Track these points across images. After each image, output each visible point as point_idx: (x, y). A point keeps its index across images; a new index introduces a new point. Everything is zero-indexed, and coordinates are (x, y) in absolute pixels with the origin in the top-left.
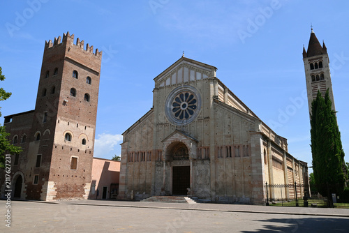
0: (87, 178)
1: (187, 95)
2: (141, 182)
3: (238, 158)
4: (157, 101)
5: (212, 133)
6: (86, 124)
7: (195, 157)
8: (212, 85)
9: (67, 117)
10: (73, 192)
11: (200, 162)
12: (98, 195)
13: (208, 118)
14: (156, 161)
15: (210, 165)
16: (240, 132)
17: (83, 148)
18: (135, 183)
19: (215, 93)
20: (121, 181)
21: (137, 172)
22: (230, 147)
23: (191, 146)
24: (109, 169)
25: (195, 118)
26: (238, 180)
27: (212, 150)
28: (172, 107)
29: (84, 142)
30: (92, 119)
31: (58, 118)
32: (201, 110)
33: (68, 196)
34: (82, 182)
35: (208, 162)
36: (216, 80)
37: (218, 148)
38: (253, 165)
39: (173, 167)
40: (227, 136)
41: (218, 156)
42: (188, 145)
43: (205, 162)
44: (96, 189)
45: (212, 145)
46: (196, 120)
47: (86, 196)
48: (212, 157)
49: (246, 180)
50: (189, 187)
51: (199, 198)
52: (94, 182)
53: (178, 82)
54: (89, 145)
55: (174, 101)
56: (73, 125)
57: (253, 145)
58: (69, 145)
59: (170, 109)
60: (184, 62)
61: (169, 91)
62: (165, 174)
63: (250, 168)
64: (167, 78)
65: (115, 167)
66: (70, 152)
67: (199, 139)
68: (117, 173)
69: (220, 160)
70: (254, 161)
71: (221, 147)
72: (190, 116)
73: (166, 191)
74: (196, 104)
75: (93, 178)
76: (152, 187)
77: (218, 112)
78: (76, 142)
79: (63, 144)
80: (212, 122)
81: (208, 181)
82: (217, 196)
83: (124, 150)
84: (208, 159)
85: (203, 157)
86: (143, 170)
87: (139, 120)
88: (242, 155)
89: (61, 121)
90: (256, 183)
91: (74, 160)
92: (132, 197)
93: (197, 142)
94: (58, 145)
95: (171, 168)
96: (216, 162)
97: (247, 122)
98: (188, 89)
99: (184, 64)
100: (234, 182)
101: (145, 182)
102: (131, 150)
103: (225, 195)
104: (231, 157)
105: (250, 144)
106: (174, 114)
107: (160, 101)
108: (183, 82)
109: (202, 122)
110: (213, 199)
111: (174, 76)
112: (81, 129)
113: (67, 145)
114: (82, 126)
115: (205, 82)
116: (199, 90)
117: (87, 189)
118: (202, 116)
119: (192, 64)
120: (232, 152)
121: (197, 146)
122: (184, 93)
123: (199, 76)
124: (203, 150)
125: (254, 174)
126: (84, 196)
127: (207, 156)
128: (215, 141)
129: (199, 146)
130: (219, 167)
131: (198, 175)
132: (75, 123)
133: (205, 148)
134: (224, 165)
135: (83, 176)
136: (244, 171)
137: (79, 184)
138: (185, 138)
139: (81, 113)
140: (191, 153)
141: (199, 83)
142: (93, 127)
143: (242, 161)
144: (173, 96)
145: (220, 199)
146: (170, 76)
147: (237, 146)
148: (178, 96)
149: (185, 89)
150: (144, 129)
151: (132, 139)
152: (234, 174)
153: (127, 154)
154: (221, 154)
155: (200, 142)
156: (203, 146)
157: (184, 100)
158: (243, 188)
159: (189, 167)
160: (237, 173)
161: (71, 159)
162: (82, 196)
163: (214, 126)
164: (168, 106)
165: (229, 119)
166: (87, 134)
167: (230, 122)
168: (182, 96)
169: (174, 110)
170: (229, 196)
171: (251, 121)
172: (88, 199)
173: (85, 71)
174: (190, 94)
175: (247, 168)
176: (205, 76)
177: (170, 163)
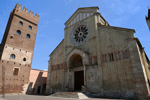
0: (25, 81)
1: (82, 28)
2: (57, 83)
3: (120, 61)
4: (66, 35)
5: (98, 46)
6: (26, 50)
7: (88, 64)
8: (96, 17)
9: (13, 45)
10: (14, 89)
11: (91, 67)
12: (34, 91)
13: (95, 37)
14: (65, 69)
15: (98, 68)
16: (119, 43)
17: (24, 63)
18: (54, 83)
19: (98, 21)
21: (55, 76)
22: (112, 54)
23: (84, 55)
24: (43, 76)
25: (87, 39)
26: (121, 78)
27: (99, 57)
28: (74, 37)
29: (25, 60)
30: (31, 47)
31: (6, 45)
32: (91, 33)
33: (10, 92)
34: (21, 83)
35: (97, 66)
36: (98, 14)
37: (104, 56)
38: (133, 65)
39: (75, 72)
40: (109, 47)
41: (104, 61)
42: (82, 55)
43: (95, 66)
45: (99, 54)
47: (24, 92)
48: (99, 62)
49: (128, 78)
50: (83, 85)
51: (91, 93)
52: (31, 84)
53: (77, 22)
54: (28, 61)
55: (75, 33)
56: (17, 50)
57: (131, 49)
58: (13, 61)
59: (73, 38)
60: (81, 10)
61: (72, 28)
62: (69, 77)
63: (131, 68)
64: (71, 22)
66: (14, 65)
67: (90, 52)
68: (46, 78)
69: (106, 64)
70: (133, 61)
71: (106, 55)
72: (84, 39)
73: (69, 88)
74: (87, 32)
75: (31, 81)
76: (62, 86)
77: (102, 32)
78: (19, 60)
79: (9, 60)
80: (97, 39)
81: (98, 80)
82: (105, 92)
83: (50, 64)
84: (97, 64)
85: (93, 63)
86: (58, 75)
87: (57, 47)
88: (122, 57)
89: (8, 47)
91: (17, 70)
93: (88, 54)
94: (5, 60)
95: (73, 73)
96: (102, 66)
97: (123, 33)
98: (82, 24)
99: (80, 12)
100: (118, 80)
101: (59, 82)
102: (53, 64)
103: (112, 91)
104: (113, 60)
105: (128, 49)
106: (75, 40)
107: (68, 34)
108: (79, 21)
109: (91, 41)
110: (102, 94)
111: (75, 20)
112: (23, 52)
113: (12, 61)
114: (24, 51)
115: (92, 17)
116: (88, 23)
117: (26, 87)
118: (91, 37)
119: (84, 10)
120: (114, 57)
121: (89, 57)
122: (80, 27)
123: (88, 15)
124: (93, 59)
125: (134, 72)
126: (22, 92)
127: (96, 62)
128: (101, 51)
129: (90, 56)
130: (105, 69)
131: (90, 76)
132: (19, 49)
133: (94, 57)
134: (109, 67)
135: (23, 79)
136: (126, 70)
137: (19, 85)
138: (80, 51)
139: (24, 44)
140: (84, 60)
141: (88, 19)
142: (31, 52)
143: (123, 63)
144: (74, 30)
145: (107, 94)
146: (73, 20)
147: (117, 52)
148: (77, 30)
149: (81, 24)
150: (60, 51)
151: (54, 58)
152: (117, 74)
153: (51, 66)
154: (106, 60)
155: (90, 54)
156: (92, 55)
157: (81, 31)
158: (126, 85)
159: (83, 71)
160: (119, 72)
161: (14, 69)
162: (21, 92)
163: (99, 41)
164: (72, 36)
165: (109, 35)
166: (27, 56)
167: (111, 37)
168: (79, 29)
169: (75, 38)
170: (115, 91)
171: (127, 32)
172: (26, 94)
173: (28, 23)
174: (84, 27)
175: (127, 68)
176: (92, 14)
177: (73, 69)
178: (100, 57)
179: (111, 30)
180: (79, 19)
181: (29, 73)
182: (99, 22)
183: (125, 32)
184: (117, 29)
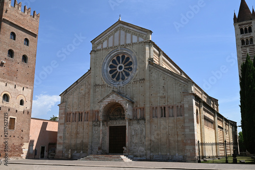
0: (25, 138)
1: (123, 57)
2: (79, 141)
3: (172, 118)
4: (93, 63)
5: (148, 94)
6: (24, 85)
7: (131, 118)
8: (147, 48)
9: (4, 78)
10: (11, 151)
11: (135, 122)
12: (36, 154)
13: (144, 79)
14: (93, 121)
15: (145, 125)
16: (174, 93)
17: (21, 108)
18: (73, 142)
19: (150, 56)
20: (59, 140)
21: (75, 131)
22: (165, 108)
23: (127, 106)
24: (47, 129)
25: (131, 79)
26: (172, 139)
27: (147, 110)
28: (109, 69)
29: (22, 103)
30: (29, 80)
32: (137, 71)
34: (20, 142)
35: (143, 122)
36: (151, 43)
37: (153, 109)
38: (186, 125)
39: (110, 127)
40: (161, 97)
41: (153, 116)
42: (124, 106)
43: (140, 121)
44: (34, 148)
45: (148, 106)
46: (132, 81)
47: (24, 156)
48: (147, 117)
49: (180, 139)
50: (125, 146)
51: (134, 156)
52: (32, 142)
53: (115, 45)
54: (27, 105)
55: (111, 63)
56: (11, 86)
57: (186, 106)
58: (7, 105)
59: (107, 71)
60: (121, 25)
61: (106, 53)
62: (102, 133)
63: (184, 128)
64: (103, 41)
65: (53, 127)
67: (135, 100)
68: (55, 133)
69: (155, 120)
70: (187, 120)
71: (156, 108)
72: (126, 77)
73: (103, 150)
74: (132, 66)
75: (31, 138)
76: (89, 146)
77: (153, 74)
78: (13, 103)
79: (1, 104)
80: (147, 84)
81: (143, 140)
82: (152, 154)
83: (62, 111)
84: (143, 118)
85: (139, 117)
86: (81, 130)
87: (77, 81)
88: (175, 114)
90: (189, 142)
91: (12, 120)
92: (70, 156)
93: (133, 103)
95: (107, 128)
96: (151, 122)
97: (181, 83)
98: (124, 51)
99: (121, 27)
100: (168, 141)
101: (82, 141)
102: (69, 110)
103: (160, 153)
104: (165, 117)
105: (183, 104)
106: (111, 75)
107: (97, 63)
108: (119, 44)
109: (138, 83)
110: (148, 157)
111: (111, 39)
112: (19, 90)
113: (5, 106)
114: (20, 87)
115: (140, 45)
116: (135, 53)
117: (25, 148)
118: (138, 78)
119: (129, 27)
120: (167, 112)
121: (133, 107)
122: (120, 56)
123: (135, 39)
124: (139, 111)
125: (186, 133)
126: (22, 155)
127: (142, 116)
128: (150, 102)
129: (135, 106)
130: (153, 126)
131: (133, 134)
132: (13, 84)
133: (141, 109)
134: (159, 124)
135: (21, 136)
136: (178, 130)
137: (17, 144)
138: (121, 99)
139: (19, 74)
140: (127, 113)
141: (135, 46)
142: (30, 89)
143: (176, 121)
144: (109, 58)
145: (154, 157)
146: (107, 39)
147: (171, 107)
148: (115, 58)
149: (122, 51)
150: (82, 90)
151: (70, 100)
152: (167, 133)
153: (65, 114)
154: (156, 115)
155: (135, 103)
156: (138, 106)
157: (121, 62)
158: (176, 147)
159: (125, 126)
160: (170, 132)
161: (9, 120)
162: (20, 156)
163: (150, 87)
164: (105, 68)
165: (164, 81)
166: (25, 95)
167: (165, 84)
168: (118, 58)
169: (111, 72)
170: (163, 154)
171: (185, 83)
172: (26, 158)
173: (23, 32)
174: (126, 56)
175: (180, 127)
176: (141, 40)
177: (107, 123)
178: (149, 111)
179: (167, 74)
180: (119, 40)
181: (29, 124)
182: (152, 57)
183: (182, 81)
184: (174, 76)
